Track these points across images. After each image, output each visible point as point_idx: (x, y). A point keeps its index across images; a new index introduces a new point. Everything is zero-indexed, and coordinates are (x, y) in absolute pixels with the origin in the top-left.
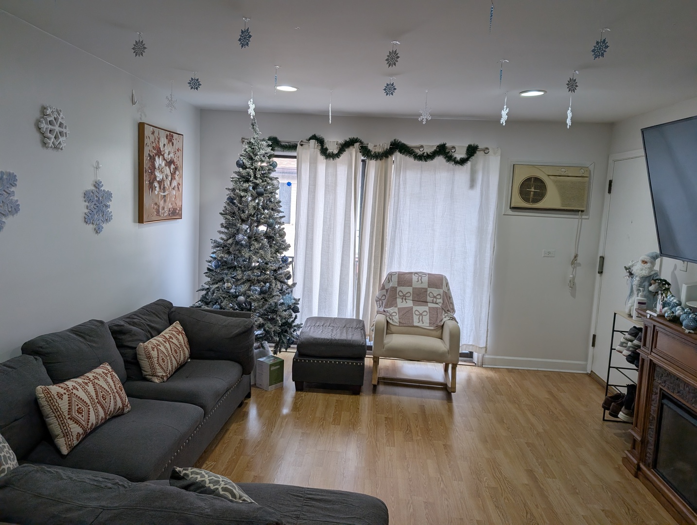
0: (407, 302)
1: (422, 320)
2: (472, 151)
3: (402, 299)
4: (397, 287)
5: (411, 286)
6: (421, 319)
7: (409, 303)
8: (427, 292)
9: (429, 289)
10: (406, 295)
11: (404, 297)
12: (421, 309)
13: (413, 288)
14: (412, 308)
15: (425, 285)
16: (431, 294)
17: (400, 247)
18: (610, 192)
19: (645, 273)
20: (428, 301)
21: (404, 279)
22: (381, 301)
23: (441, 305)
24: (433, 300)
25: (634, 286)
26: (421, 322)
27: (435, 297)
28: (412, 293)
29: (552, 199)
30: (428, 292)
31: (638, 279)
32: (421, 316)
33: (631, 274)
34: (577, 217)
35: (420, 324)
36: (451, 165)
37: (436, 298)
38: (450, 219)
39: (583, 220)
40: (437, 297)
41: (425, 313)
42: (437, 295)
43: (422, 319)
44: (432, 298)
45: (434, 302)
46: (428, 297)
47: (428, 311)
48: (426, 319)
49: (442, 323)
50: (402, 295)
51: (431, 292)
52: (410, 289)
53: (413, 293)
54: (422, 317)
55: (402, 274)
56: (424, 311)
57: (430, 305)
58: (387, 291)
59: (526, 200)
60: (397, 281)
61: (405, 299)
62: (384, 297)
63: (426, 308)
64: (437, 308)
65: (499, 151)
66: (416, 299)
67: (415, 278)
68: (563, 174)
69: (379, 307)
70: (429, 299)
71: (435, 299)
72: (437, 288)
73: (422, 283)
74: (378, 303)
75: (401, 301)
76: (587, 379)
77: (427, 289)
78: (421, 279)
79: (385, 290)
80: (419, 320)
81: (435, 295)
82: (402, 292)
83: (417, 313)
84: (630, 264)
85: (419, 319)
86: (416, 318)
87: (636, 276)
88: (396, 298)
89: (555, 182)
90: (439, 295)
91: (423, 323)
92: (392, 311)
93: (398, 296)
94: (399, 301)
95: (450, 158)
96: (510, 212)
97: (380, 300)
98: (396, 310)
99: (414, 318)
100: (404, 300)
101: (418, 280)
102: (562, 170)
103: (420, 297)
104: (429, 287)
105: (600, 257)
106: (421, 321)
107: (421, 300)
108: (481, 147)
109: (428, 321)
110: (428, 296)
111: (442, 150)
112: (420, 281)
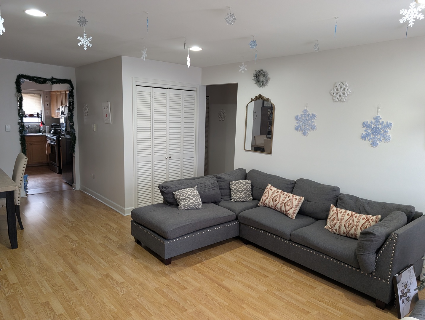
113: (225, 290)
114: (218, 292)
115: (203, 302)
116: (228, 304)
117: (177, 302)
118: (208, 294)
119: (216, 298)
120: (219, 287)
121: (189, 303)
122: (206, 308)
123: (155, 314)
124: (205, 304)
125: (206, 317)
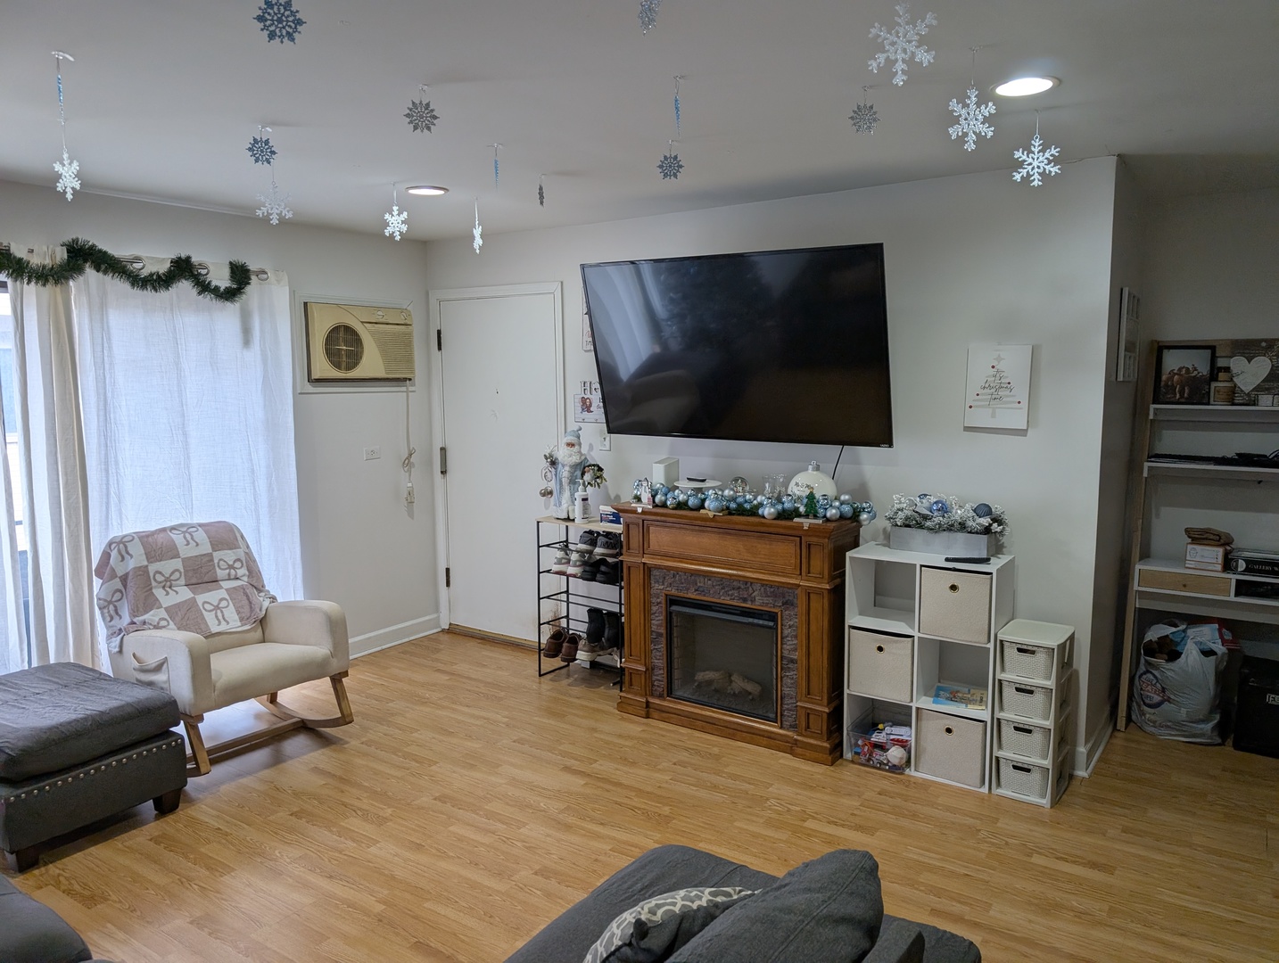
0: (177, 593)
1: (224, 619)
2: (241, 275)
3: (164, 587)
4: (147, 566)
5: (177, 556)
6: (220, 617)
7: (184, 594)
8: (212, 560)
9: (215, 554)
10: (172, 578)
11: (168, 583)
12: (213, 596)
13: (183, 560)
14: (194, 601)
15: (206, 548)
16: (222, 562)
17: (117, 480)
18: (440, 348)
19: (575, 459)
20: (219, 578)
21: (156, 546)
22: (111, 607)
23: (245, 579)
24: (229, 574)
25: (563, 480)
26: (223, 622)
27: (231, 567)
28: (182, 570)
29: (371, 363)
30: (216, 561)
31: (567, 468)
32: (219, 611)
33: (553, 463)
34: (404, 389)
35: (223, 627)
36: (207, 299)
37: (234, 568)
38: (217, 409)
39: (410, 394)
40: (236, 565)
41: (224, 604)
42: (235, 562)
43: (223, 616)
44: (228, 571)
45: (232, 577)
46: (218, 571)
47: (228, 597)
48: (231, 613)
49: (264, 613)
50: (163, 578)
51: (221, 560)
52: (177, 564)
53: (186, 571)
54: (222, 612)
55: (148, 536)
56: (221, 600)
57: (226, 585)
58: (124, 579)
59: (337, 366)
60: (143, 552)
61: (170, 587)
62: (118, 595)
63: (222, 593)
64: (242, 587)
65: (286, 278)
66: (194, 581)
67: (178, 538)
68: (381, 320)
69: (108, 619)
70: (221, 573)
71: (232, 571)
72: (231, 549)
73: (197, 545)
74: (106, 611)
75: (165, 593)
76: (445, 637)
77: (210, 555)
78: (192, 538)
79: (118, 580)
80: (218, 620)
81: (231, 563)
82: (160, 573)
83: (208, 607)
84: (549, 451)
85: (217, 617)
86: (210, 618)
87: (563, 466)
88: (151, 589)
89: (373, 334)
90: (239, 560)
91: (228, 623)
92: (157, 619)
93: (154, 584)
94: (159, 593)
95: (204, 287)
96: (310, 388)
97: (110, 602)
98: (163, 613)
99: (207, 618)
100: (168, 589)
101: (188, 541)
102: (380, 313)
103: (201, 575)
104: (214, 550)
105: (441, 449)
106: (222, 620)
107: (206, 579)
108: (252, 267)
109: (237, 617)
110: (217, 569)
111: (183, 269)
112: (191, 541)
113: (432, 945)
114: (455, 935)
115: (497, 898)
116: (425, 905)
117: (567, 886)
118: (485, 923)
119: (462, 914)
120: (452, 952)
121: (534, 890)
122: (486, 887)
123: (605, 853)
124: (490, 895)
125: (482, 867)
